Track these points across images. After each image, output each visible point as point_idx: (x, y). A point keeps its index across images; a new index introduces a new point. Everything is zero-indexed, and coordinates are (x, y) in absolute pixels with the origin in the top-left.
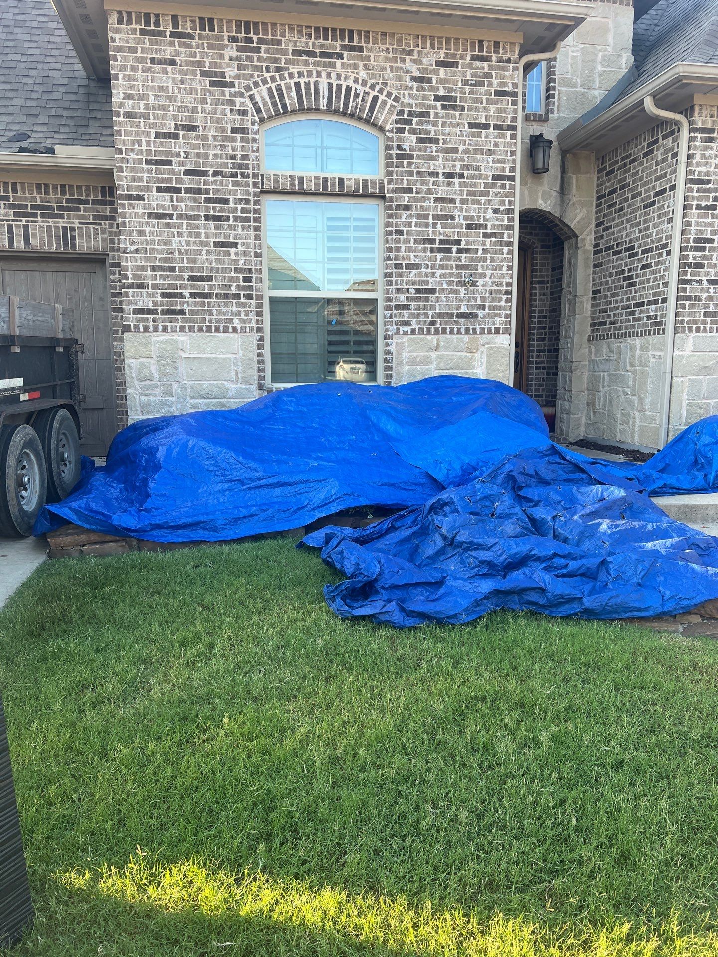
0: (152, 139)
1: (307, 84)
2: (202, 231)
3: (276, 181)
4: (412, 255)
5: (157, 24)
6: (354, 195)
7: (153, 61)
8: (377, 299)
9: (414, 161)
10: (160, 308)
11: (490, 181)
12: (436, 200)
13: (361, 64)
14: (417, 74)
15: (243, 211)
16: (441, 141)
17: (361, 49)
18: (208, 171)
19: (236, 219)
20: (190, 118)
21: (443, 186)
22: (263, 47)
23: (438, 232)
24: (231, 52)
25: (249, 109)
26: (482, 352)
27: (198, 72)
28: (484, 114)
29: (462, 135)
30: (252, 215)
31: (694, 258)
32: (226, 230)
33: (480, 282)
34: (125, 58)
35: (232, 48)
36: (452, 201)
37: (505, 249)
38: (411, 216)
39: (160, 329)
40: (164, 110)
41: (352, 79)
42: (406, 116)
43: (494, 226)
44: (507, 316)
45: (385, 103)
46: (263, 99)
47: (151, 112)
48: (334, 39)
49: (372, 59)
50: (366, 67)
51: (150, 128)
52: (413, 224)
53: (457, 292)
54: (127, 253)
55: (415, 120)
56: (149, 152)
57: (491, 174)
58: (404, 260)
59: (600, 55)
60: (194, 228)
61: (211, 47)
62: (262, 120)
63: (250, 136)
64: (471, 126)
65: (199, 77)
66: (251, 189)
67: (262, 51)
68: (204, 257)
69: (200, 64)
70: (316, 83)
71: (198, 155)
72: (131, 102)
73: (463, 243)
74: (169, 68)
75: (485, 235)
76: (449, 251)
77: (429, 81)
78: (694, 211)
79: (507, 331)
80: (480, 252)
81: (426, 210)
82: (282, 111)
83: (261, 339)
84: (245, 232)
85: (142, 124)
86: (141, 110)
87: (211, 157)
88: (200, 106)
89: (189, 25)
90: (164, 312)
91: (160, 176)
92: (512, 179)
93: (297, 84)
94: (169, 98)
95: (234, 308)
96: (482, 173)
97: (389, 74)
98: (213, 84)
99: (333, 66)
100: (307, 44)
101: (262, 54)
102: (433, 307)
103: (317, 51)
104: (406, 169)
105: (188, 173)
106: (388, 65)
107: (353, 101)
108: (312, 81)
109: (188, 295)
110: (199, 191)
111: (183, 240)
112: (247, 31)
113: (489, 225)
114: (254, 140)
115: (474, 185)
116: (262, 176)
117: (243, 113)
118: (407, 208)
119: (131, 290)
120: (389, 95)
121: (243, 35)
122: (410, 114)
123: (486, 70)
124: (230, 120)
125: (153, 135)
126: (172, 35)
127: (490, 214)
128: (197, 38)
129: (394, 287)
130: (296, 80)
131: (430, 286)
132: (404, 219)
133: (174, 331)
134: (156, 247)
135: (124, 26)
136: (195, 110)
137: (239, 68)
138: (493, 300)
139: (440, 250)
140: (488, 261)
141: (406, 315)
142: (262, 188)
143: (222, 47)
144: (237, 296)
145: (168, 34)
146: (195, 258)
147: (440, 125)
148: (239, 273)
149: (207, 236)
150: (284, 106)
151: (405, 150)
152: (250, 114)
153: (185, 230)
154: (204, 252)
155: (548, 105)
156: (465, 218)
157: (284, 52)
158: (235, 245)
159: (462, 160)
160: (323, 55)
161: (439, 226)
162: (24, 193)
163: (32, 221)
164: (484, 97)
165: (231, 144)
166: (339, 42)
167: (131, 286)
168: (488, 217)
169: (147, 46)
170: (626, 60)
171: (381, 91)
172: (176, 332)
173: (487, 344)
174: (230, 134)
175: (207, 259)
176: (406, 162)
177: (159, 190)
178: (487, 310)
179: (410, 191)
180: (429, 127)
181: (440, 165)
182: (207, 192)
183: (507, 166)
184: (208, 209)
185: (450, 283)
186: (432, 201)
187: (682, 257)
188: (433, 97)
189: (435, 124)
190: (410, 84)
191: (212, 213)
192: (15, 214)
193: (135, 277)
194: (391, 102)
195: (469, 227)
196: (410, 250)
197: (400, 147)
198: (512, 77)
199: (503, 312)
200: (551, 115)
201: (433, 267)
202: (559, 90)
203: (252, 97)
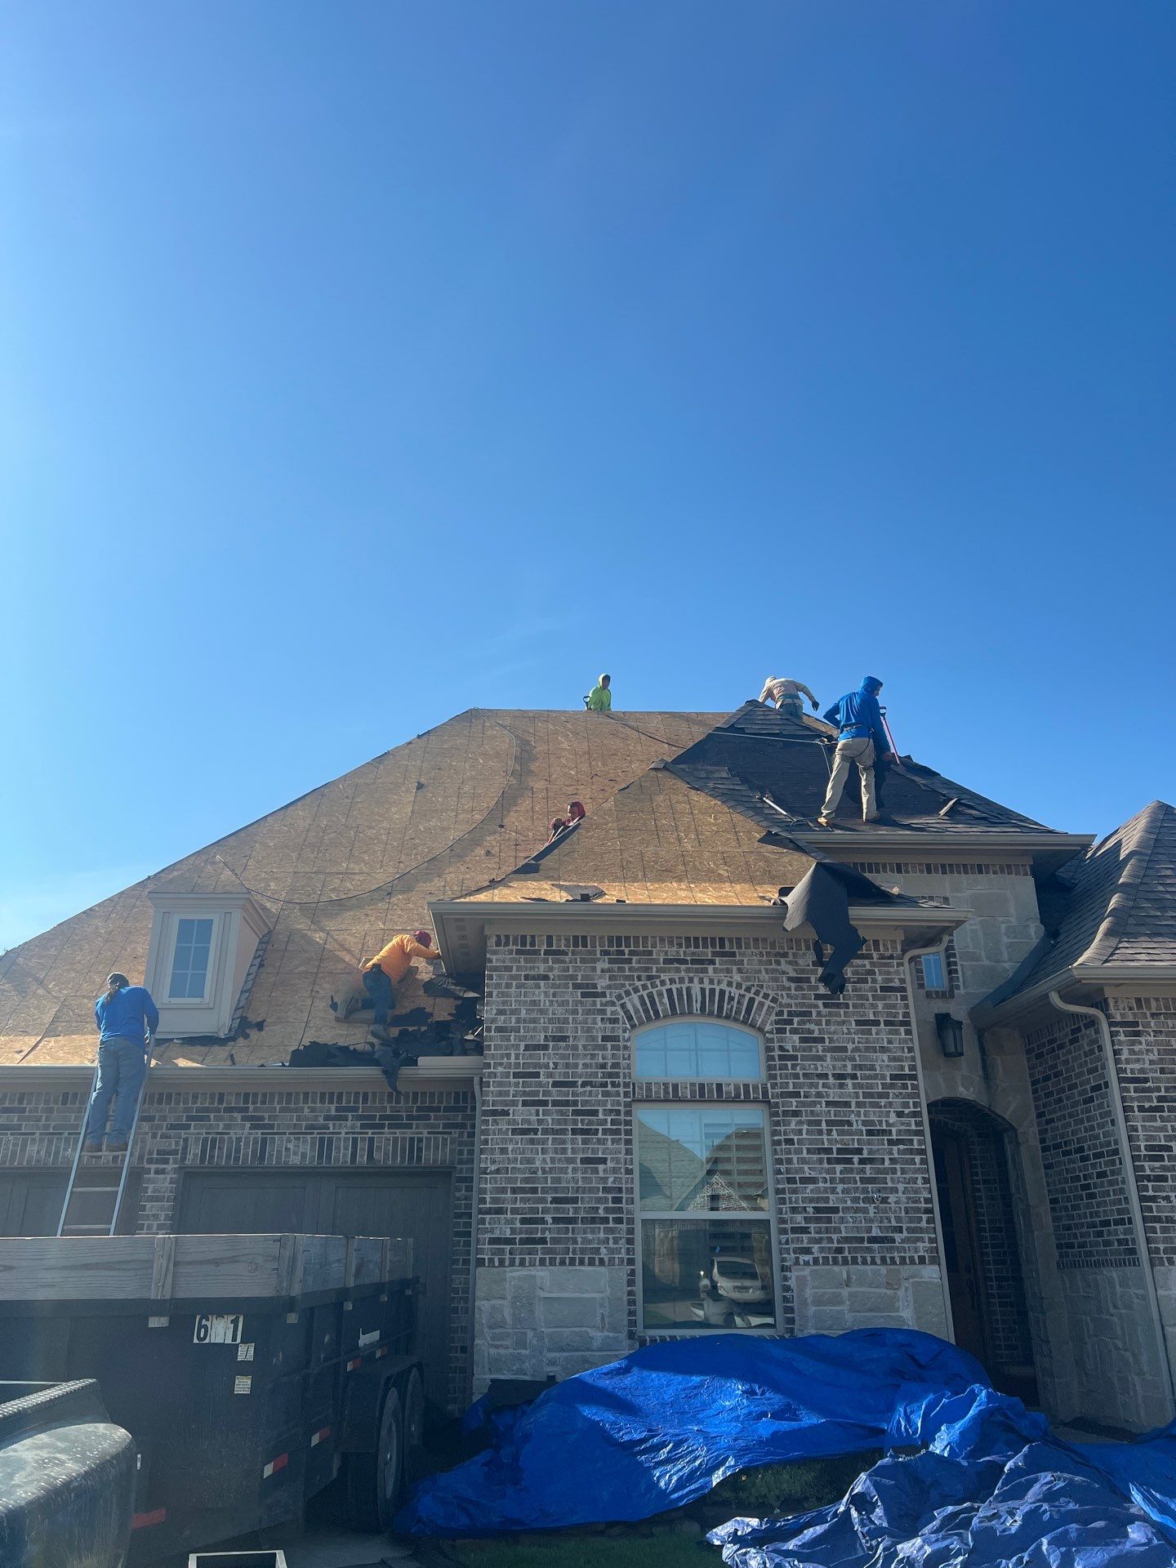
0: (522, 1051)
1: (679, 991)
2: (569, 1146)
3: (649, 1090)
4: (806, 1167)
5: (533, 944)
6: (735, 1100)
7: (527, 977)
8: (769, 1221)
9: (799, 1062)
10: (518, 1237)
11: (888, 1081)
12: (828, 1104)
13: (735, 968)
14: (793, 974)
15: (613, 1122)
16: (827, 1041)
17: (733, 954)
18: (577, 1082)
19: (605, 1132)
20: (561, 1029)
21: (835, 1088)
22: (634, 958)
23: (834, 1140)
24: (603, 964)
25: (620, 1017)
26: (907, 1288)
27: (571, 985)
28: (871, 1011)
29: (849, 1033)
30: (622, 1127)
31: (1152, 1170)
32: (595, 1144)
33: (892, 1198)
34: (500, 977)
35: (604, 961)
36: (847, 1104)
37: (918, 1159)
38: (800, 1123)
39: (517, 1262)
40: (535, 1022)
41: (725, 983)
42: (785, 1017)
43: (899, 1132)
44: (932, 1241)
45: (761, 1004)
46: (634, 1006)
47: (522, 1025)
48: (705, 946)
49: (746, 962)
50: (740, 971)
51: (520, 1041)
52: (804, 1132)
53: (866, 1210)
54: (488, 1174)
55: (796, 1020)
56: (517, 1065)
57: (888, 1074)
58: (797, 1173)
59: (1003, 926)
60: (560, 1144)
61: (583, 961)
62: (633, 1026)
63: (621, 1044)
64: (858, 1023)
65: (571, 989)
66: (622, 1099)
67: (634, 961)
68: (570, 1175)
69: (572, 977)
70: (688, 989)
71: (567, 1066)
72: (503, 1018)
73: (865, 1152)
74: (542, 983)
75: (891, 1142)
76: (850, 1161)
77: (808, 980)
78: (1137, 1113)
79: (934, 1261)
80: (887, 1162)
81: (818, 1116)
82: (654, 1018)
83: (633, 1272)
84: (615, 1146)
85: (512, 1038)
86: (513, 1024)
87: (580, 1066)
88: (571, 1017)
89: (563, 942)
90: (523, 1241)
91: (528, 1089)
92: (914, 1077)
93: (669, 991)
94: (541, 1012)
95: (602, 1235)
96: (878, 1072)
97: (764, 976)
98: (584, 995)
99: (705, 971)
100: (678, 952)
101: (634, 964)
102: (837, 1230)
103: (689, 958)
104: (790, 1071)
105: (556, 1084)
106: (763, 967)
107: (728, 1004)
108: (684, 986)
109: (550, 1221)
110: (567, 1103)
111: (548, 1157)
112: (619, 945)
113: (894, 1130)
114: (626, 1048)
115: (871, 1086)
116: (634, 1084)
117: (615, 1021)
118: (796, 1114)
119: (488, 1216)
120: (766, 996)
121: (615, 948)
122: (790, 1014)
123: (868, 967)
124: (600, 1027)
125: (522, 1048)
126: (547, 953)
127: (893, 1118)
128: (570, 954)
129: (788, 1205)
130: (668, 986)
131: (831, 1205)
132: (793, 1126)
133: (532, 1264)
134: (519, 1166)
135: (502, 948)
136: (566, 1021)
137: (610, 979)
138: (911, 1220)
139: (838, 1161)
140: (899, 1173)
141: (805, 1241)
142: (634, 1096)
143: (595, 961)
144: (605, 1220)
145: (542, 952)
146: (560, 1178)
147: (824, 1023)
148: (608, 1192)
149: (574, 1151)
150: (656, 1013)
151: (788, 1051)
152: (621, 1022)
153: (550, 1146)
154: (570, 1170)
155: (951, 980)
156: (865, 1123)
157: (656, 961)
158: (604, 1161)
159: (852, 1059)
160: (694, 962)
161: (834, 1133)
162: (375, 1102)
163: (379, 1133)
164: (870, 994)
165: (600, 1053)
166: (710, 949)
167: (489, 1211)
168: (891, 1121)
169: (522, 964)
170: (1035, 931)
171: (757, 993)
172: (534, 1265)
173: (912, 1277)
174: (600, 1043)
175: (573, 1177)
176: (789, 1063)
177: (525, 1103)
178: (905, 1234)
179: (797, 1095)
180: (812, 1027)
181: (828, 1065)
182: (575, 1103)
183: (906, 1065)
184: (575, 1122)
185: (855, 1200)
186: (824, 1104)
187: (1136, 1169)
188: (813, 997)
189: (818, 1023)
190: (787, 984)
191: (580, 1126)
192: (363, 1126)
193: (494, 1201)
194: (768, 1003)
195: (870, 1133)
196: (803, 1161)
197: (781, 1048)
198: (897, 972)
199: (926, 1236)
200: (956, 992)
201: (832, 1180)
202: (961, 965)
203: (623, 1006)
